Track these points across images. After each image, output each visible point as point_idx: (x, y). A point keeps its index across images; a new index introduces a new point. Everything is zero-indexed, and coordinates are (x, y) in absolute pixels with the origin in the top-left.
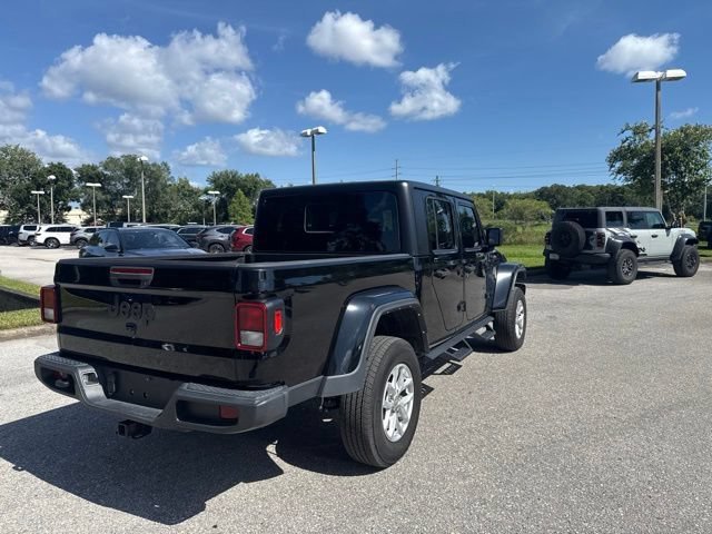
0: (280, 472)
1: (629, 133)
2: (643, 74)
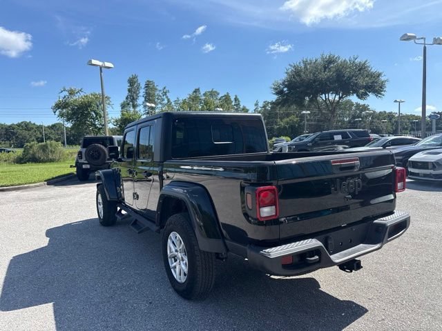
2: (94, 62)
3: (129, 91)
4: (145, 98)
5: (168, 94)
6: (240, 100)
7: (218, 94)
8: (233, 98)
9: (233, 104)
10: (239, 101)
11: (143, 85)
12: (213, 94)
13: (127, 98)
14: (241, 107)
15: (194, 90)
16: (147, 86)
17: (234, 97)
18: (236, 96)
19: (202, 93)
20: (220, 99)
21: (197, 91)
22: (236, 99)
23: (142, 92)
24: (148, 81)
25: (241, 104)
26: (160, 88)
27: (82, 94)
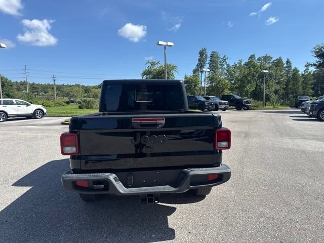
0: (174, 209)
1: (150, 65)
2: (160, 43)
3: (199, 60)
4: (210, 65)
5: (227, 61)
6: (291, 62)
7: (271, 58)
8: (284, 61)
9: (285, 66)
10: (290, 64)
11: (209, 55)
12: (266, 58)
13: (197, 66)
14: (292, 68)
15: (250, 56)
16: (212, 56)
17: (286, 60)
18: (288, 59)
19: (256, 59)
20: (272, 63)
21: (252, 57)
22: (288, 62)
23: (208, 60)
24: (213, 52)
25: (292, 66)
26: (222, 56)
27: (159, 65)
